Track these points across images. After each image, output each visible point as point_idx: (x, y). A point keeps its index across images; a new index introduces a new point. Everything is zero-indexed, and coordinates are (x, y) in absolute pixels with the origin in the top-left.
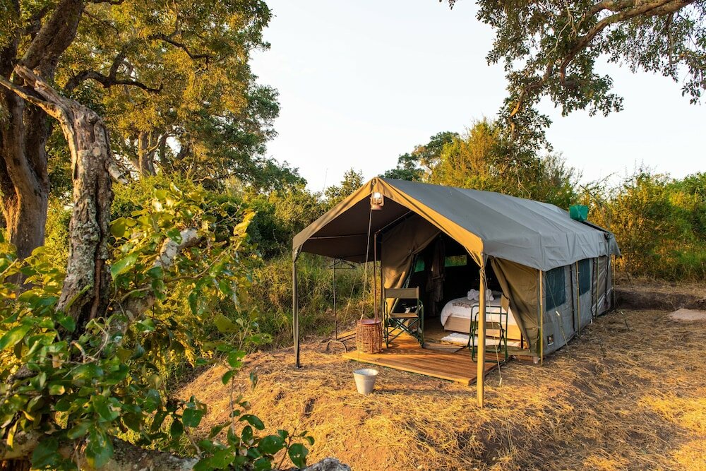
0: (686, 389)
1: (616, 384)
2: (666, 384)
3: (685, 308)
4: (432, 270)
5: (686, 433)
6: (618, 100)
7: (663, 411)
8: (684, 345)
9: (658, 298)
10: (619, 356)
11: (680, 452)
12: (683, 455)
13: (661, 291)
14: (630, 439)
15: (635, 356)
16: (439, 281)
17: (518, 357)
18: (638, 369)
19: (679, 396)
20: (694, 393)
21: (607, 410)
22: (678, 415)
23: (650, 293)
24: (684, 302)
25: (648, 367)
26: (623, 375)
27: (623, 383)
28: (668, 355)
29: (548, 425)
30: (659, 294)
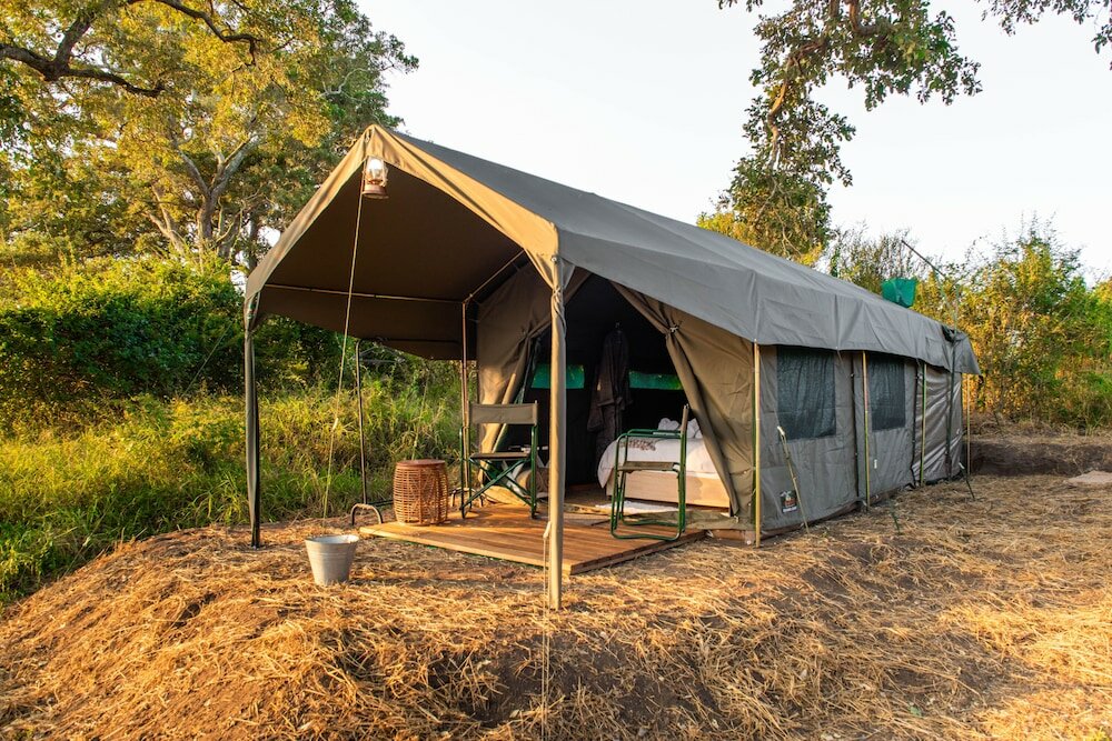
0: (1057, 593)
1: (906, 582)
2: (1016, 583)
3: (1100, 470)
4: (599, 388)
5: (1032, 675)
6: (970, 68)
7: (993, 631)
8: (1075, 520)
9: (1049, 454)
10: (930, 533)
11: (1003, 714)
12: (1007, 721)
13: (1055, 441)
14: (891, 683)
15: (965, 535)
16: (612, 409)
17: (718, 533)
18: (963, 556)
19: (1036, 604)
20: (1072, 600)
21: (860, 625)
22: (1023, 639)
23: (1035, 446)
24: (1099, 460)
25: (987, 554)
26: (927, 566)
27: (921, 581)
28: (1036, 535)
29: (695, 647)
30: (1054, 447)
